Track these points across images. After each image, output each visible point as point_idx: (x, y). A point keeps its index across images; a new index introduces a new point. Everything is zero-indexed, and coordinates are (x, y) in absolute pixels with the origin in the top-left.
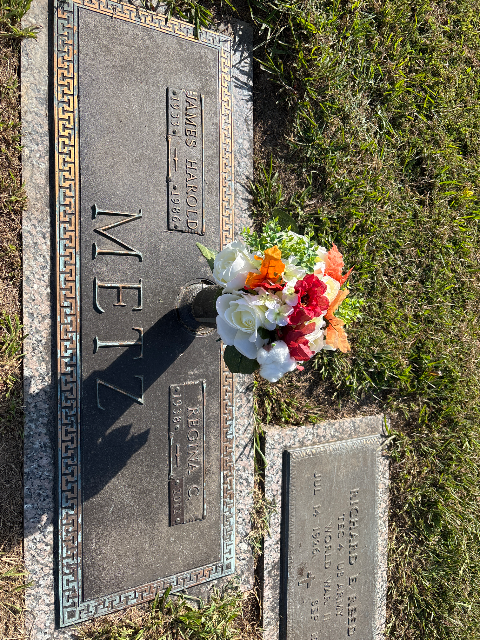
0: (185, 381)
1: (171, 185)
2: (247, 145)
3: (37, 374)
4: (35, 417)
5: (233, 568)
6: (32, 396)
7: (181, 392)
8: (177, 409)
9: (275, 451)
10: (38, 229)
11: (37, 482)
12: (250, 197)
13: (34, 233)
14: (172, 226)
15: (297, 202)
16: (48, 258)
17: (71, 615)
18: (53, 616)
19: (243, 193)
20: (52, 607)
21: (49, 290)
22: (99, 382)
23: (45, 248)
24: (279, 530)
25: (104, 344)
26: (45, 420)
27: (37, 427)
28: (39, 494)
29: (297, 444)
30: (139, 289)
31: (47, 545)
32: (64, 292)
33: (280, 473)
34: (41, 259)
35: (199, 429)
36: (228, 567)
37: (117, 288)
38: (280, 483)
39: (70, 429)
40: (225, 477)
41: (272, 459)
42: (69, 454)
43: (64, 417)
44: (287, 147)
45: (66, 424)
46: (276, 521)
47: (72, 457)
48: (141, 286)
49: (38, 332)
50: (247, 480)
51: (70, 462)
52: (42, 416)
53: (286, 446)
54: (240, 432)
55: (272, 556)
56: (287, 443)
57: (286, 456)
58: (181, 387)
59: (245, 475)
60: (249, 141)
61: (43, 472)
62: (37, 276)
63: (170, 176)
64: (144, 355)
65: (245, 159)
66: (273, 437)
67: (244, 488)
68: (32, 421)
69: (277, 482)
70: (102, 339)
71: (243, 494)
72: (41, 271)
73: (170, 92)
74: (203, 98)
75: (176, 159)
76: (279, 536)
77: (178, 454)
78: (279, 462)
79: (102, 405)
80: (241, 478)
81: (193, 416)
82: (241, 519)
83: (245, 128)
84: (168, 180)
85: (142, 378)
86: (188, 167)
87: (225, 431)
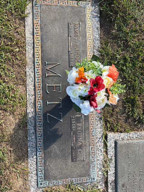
0: (76, 115)
1: (70, 53)
2: (98, 36)
3: (31, 112)
5: (96, 180)
6: (29, 118)
7: (74, 119)
8: (73, 124)
9: (111, 141)
10: (31, 70)
11: (31, 143)
12: (100, 53)
13: (29, 71)
14: (70, 66)
15: (117, 53)
16: (33, 78)
17: (41, 184)
18: (36, 183)
19: (97, 52)
20: (36, 181)
21: (34, 87)
22: (48, 114)
23: (32, 75)
24: (114, 169)
25: (49, 103)
26: (33, 125)
27: (31, 127)
28: (32, 147)
29: (121, 139)
30: (60, 86)
31: (34, 162)
32: (38, 88)
33: (114, 149)
34: (31, 79)
35: (81, 131)
36: (94, 179)
37: (53, 86)
38: (114, 152)
39: (40, 128)
40: (92, 148)
41: (111, 144)
42: (40, 136)
43: (38, 125)
44: (112, 35)
45: (39, 127)
46: (113, 166)
47: (40, 137)
48: (61, 85)
49: (31, 100)
50: (101, 150)
51: (40, 138)
52: (32, 124)
53: (116, 140)
54: (98, 133)
55: (111, 178)
56: (116, 138)
57: (116, 143)
58: (75, 117)
59: (100, 148)
60: (99, 35)
61: (33, 140)
62: (30, 84)
63: (70, 50)
64: (62, 107)
65: (97, 41)
66: (110, 136)
67: (100, 152)
68: (29, 125)
69: (113, 152)
70: (49, 102)
71: (99, 154)
72: (31, 82)
73: (69, 24)
74: (80, 23)
75: (71, 44)
76: (114, 171)
77: (74, 139)
78: (113, 145)
79: (49, 122)
80: (98, 149)
81: (79, 127)
82: (99, 163)
83: (97, 31)
84: (69, 52)
85: (61, 114)
86: (75, 46)
87: (91, 133)
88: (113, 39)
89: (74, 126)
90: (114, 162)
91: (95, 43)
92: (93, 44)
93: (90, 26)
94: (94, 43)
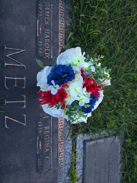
1: (38, 39)
7: (42, 121)
8: (40, 127)
9: (81, 142)
22: (6, 117)
24: (82, 171)
25: (8, 102)
33: (82, 150)
35: (49, 135)
37: (15, 80)
40: (60, 153)
41: (80, 145)
46: (81, 168)
48: (25, 79)
50: (69, 153)
53: (84, 140)
56: (85, 138)
59: (68, 151)
63: (38, 35)
64: (26, 106)
67: (68, 156)
69: (81, 153)
70: (7, 100)
71: (67, 158)
73: (38, 2)
74: (52, 5)
75: (40, 29)
76: (82, 173)
77: (40, 145)
78: (82, 146)
79: (8, 127)
80: (67, 152)
81: (47, 130)
82: (66, 168)
84: (37, 37)
85: (25, 115)
86: (45, 32)
87: (60, 135)
89: (41, 130)
90: (82, 164)
93: (62, 12)
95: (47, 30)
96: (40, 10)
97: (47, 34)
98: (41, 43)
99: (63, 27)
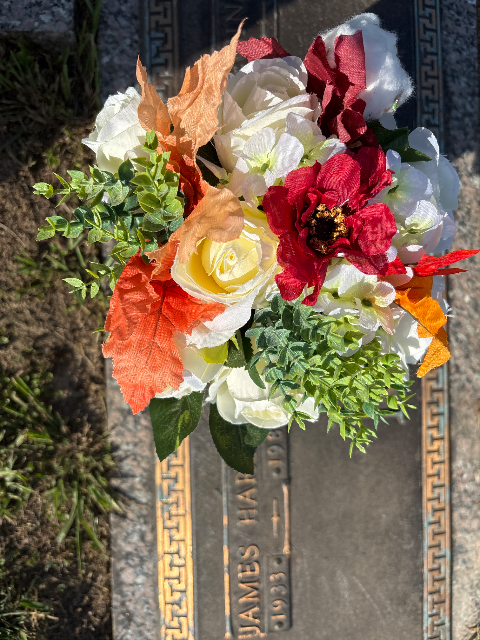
1: (283, 475)
3: (465, 179)
4: (467, 120)
6: (470, 149)
10: (464, 377)
11: (462, 30)
12: (115, 482)
13: (470, 372)
19: (132, 488)
21: (452, 293)
26: (454, 113)
27: (464, 106)
28: (459, 13)
39: (429, 94)
42: (429, 58)
43: (437, 113)
45: (433, 101)
47: (426, 52)
51: (428, 47)
52: (457, 119)
60: (121, 584)
61: (455, 43)
62: (465, 313)
63: (285, 489)
65: (129, 549)
66: (56, 19)
68: (470, 115)
72: (462, 319)
73: (286, 625)
74: (228, 634)
83: (131, 606)
84: (289, 481)
86: (255, 511)
87: (169, 46)
88: (38, 572)
91: (142, 537)
92: (154, 529)
93: (175, 623)
94: (149, 537)
95: (247, 521)
96: (278, 596)
97: (247, 507)
98: (271, 463)
99: (168, 559)
